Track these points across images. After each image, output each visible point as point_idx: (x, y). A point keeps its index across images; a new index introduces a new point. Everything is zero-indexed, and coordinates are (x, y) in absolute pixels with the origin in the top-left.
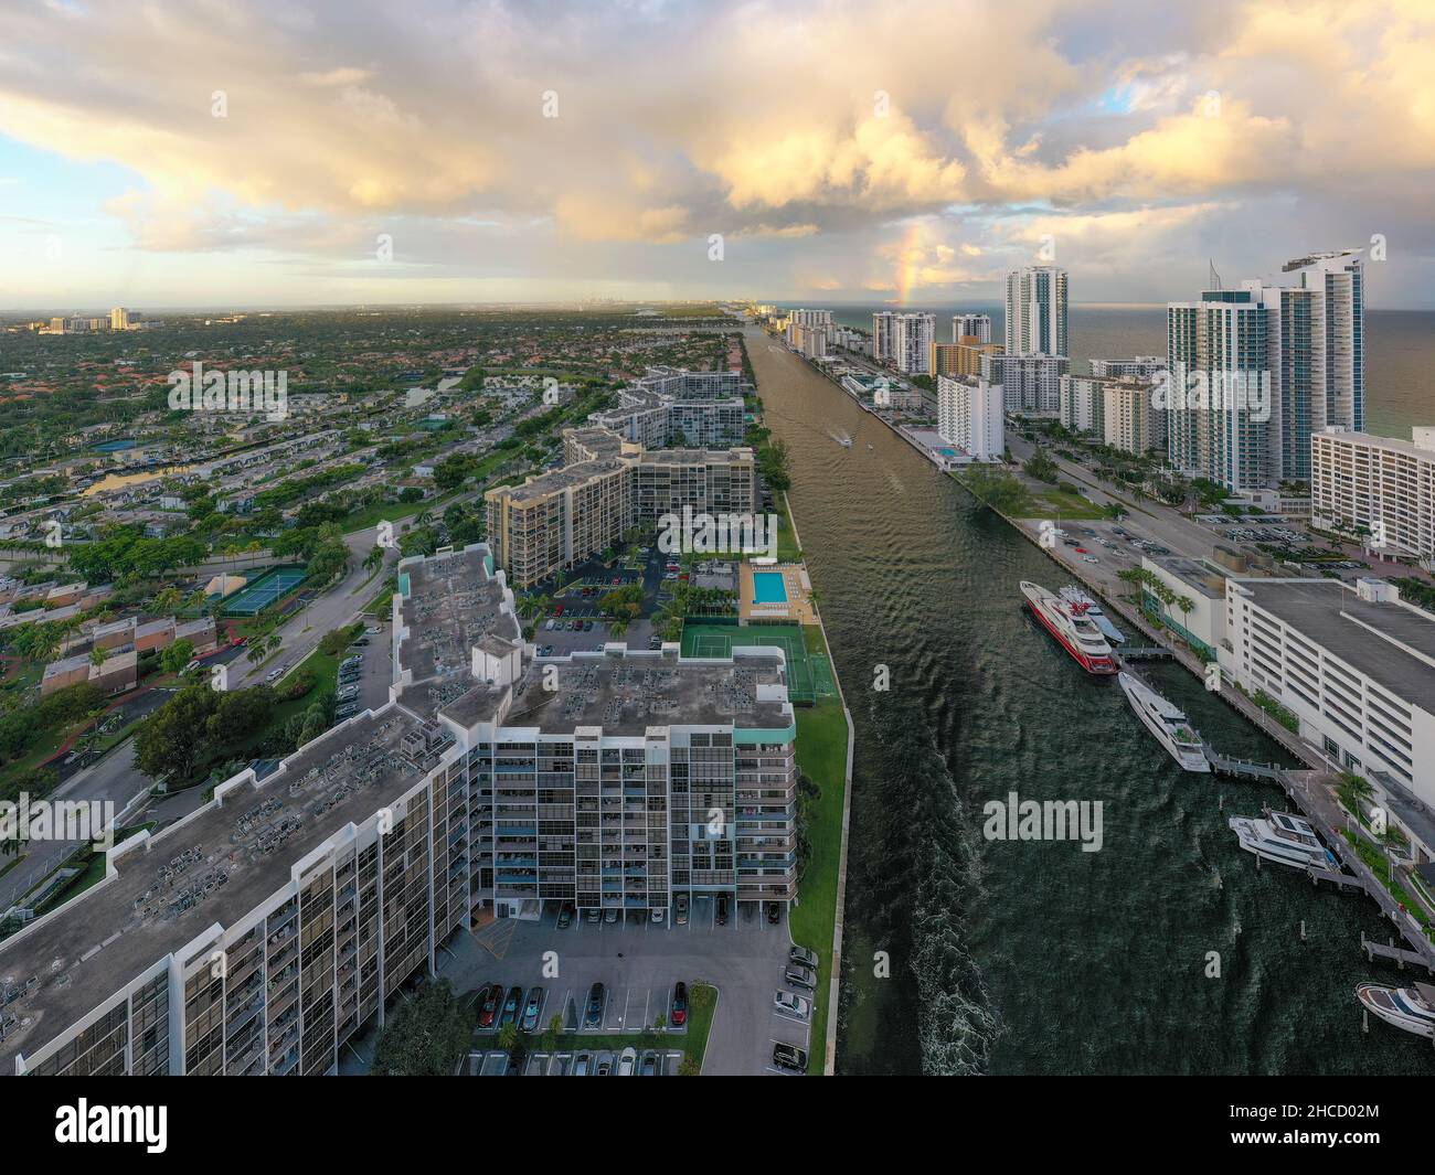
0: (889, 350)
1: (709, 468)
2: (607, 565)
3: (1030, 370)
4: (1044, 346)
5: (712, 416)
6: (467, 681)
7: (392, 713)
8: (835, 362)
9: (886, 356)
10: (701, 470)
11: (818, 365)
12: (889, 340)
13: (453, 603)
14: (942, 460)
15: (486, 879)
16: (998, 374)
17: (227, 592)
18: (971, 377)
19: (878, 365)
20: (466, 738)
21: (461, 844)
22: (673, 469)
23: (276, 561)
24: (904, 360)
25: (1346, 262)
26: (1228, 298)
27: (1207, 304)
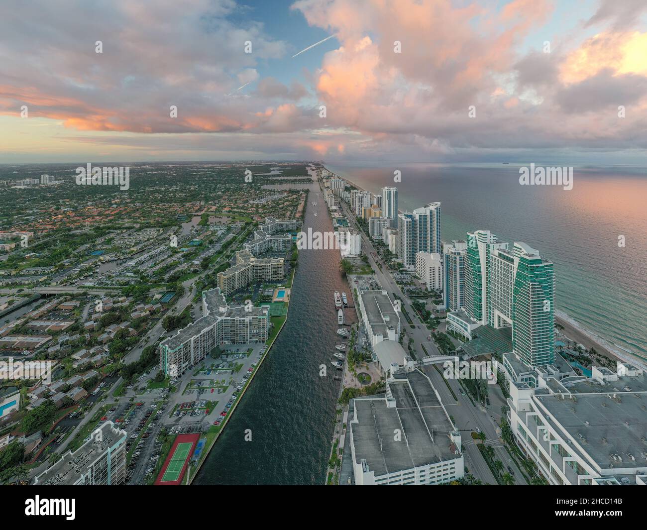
1: (272, 264)
2: (245, 290)
3: (382, 222)
4: (390, 214)
5: (281, 242)
6: (219, 312)
7: (208, 316)
9: (354, 206)
10: (270, 265)
11: (330, 210)
12: (355, 201)
13: (214, 300)
15: (222, 339)
17: (158, 298)
19: (351, 210)
20: (220, 319)
21: (219, 333)
22: (263, 265)
23: (167, 291)
24: (357, 211)
25: (435, 207)
26: (407, 216)
27: (403, 217)
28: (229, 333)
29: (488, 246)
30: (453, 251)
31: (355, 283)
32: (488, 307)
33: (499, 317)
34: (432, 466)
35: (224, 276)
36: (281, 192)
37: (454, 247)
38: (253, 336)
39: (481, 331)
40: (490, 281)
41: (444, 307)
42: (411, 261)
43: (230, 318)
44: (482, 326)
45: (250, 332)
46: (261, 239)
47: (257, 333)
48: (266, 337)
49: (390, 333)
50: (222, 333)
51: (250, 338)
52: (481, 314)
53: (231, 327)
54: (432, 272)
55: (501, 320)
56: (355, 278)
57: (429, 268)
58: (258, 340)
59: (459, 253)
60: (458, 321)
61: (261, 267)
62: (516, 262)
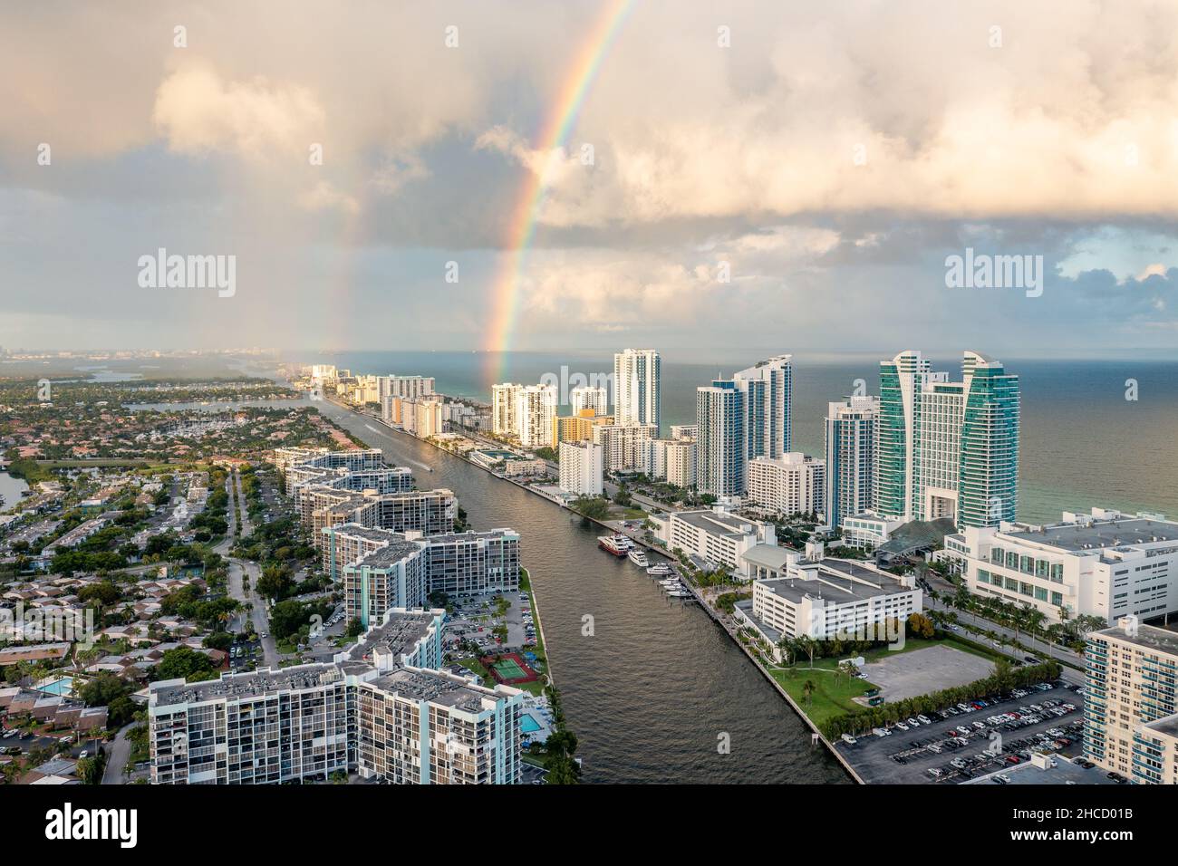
0: (509, 424)
1: (427, 499)
3: (629, 436)
4: (642, 418)
5: (386, 482)
8: (456, 439)
9: (507, 430)
10: (422, 500)
11: (438, 442)
12: (509, 414)
14: (562, 501)
16: (605, 439)
18: (583, 442)
19: (499, 440)
22: (406, 501)
24: (527, 434)
25: (782, 363)
26: (723, 385)
27: (713, 390)
28: (442, 576)
29: (918, 379)
30: (846, 413)
31: (627, 529)
32: (915, 490)
33: (933, 497)
34: (889, 597)
35: (334, 513)
36: (222, 418)
37: (849, 405)
38: (492, 580)
39: (904, 530)
40: (919, 442)
41: (829, 527)
42: (733, 486)
43: (443, 544)
44: (905, 524)
45: (487, 571)
46: (329, 476)
47: (498, 574)
48: (518, 580)
49: (768, 533)
50: (428, 577)
51: (487, 585)
52: (903, 505)
53: (447, 562)
54: (794, 481)
55: (936, 501)
56: (623, 522)
57: (788, 474)
58: (502, 588)
59: (857, 416)
60: (864, 526)
61: (401, 505)
62: (967, 383)
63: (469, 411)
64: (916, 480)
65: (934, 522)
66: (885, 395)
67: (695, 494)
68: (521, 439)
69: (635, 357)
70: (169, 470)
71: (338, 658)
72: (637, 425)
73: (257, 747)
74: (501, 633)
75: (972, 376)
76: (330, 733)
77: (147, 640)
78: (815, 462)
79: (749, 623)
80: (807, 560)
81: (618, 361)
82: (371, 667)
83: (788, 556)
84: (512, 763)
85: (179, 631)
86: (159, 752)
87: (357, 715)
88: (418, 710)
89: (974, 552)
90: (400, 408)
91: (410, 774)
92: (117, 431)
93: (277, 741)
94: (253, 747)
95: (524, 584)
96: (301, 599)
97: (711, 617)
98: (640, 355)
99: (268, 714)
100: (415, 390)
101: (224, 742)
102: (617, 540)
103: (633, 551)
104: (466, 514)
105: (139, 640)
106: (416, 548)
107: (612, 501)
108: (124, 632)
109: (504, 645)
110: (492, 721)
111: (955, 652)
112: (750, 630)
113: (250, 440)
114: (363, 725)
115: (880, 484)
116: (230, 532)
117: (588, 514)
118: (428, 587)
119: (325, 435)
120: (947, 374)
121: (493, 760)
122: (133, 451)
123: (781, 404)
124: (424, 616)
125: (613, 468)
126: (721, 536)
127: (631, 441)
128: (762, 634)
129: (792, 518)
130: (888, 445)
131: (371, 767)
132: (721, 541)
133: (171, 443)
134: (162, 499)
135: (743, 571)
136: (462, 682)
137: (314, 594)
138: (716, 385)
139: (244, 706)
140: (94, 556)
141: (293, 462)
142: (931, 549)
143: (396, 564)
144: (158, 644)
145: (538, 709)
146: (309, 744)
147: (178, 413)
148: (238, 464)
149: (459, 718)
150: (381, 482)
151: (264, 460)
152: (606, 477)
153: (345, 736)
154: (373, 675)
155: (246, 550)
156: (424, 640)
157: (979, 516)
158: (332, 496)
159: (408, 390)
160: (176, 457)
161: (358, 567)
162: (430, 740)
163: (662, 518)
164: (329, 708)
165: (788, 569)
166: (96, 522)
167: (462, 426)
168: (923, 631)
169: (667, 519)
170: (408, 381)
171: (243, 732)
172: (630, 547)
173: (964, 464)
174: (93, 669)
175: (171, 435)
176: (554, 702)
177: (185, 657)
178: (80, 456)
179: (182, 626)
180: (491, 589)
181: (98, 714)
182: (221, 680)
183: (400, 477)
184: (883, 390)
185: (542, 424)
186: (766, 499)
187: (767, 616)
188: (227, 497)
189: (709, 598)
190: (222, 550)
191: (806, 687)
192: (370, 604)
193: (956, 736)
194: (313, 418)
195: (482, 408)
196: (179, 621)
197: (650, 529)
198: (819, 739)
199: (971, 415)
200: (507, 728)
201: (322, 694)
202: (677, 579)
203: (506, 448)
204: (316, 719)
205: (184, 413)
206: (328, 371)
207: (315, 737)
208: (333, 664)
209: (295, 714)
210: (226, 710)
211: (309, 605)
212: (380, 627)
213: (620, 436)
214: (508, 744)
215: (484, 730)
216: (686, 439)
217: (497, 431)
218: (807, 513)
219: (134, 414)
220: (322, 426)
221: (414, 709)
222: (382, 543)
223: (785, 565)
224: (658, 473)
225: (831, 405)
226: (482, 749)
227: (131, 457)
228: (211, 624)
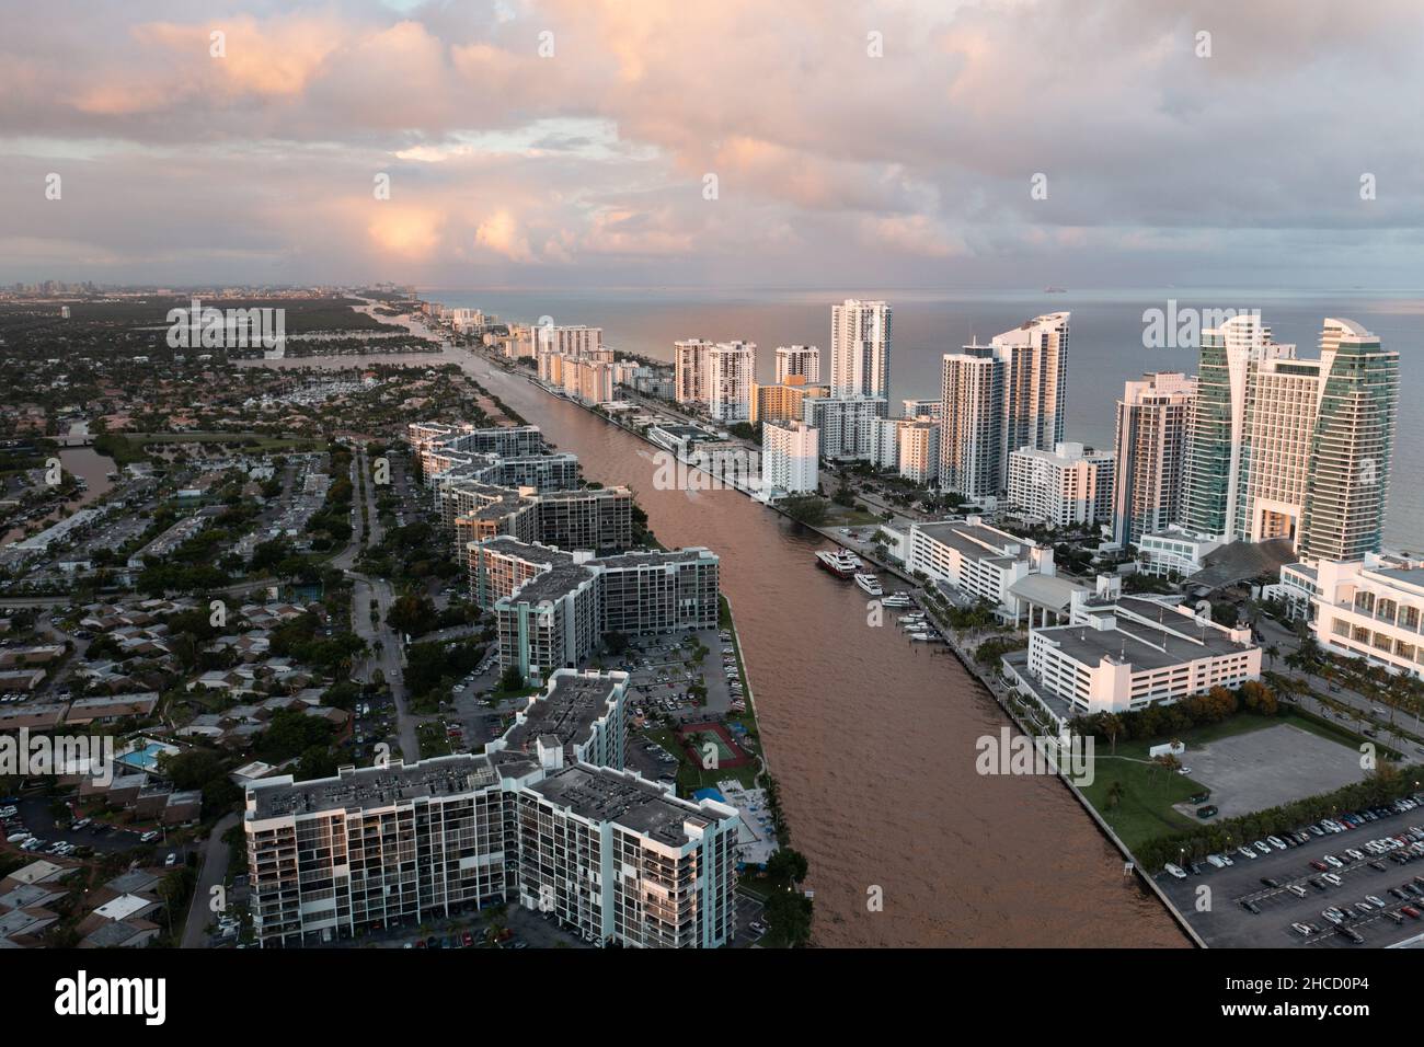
0: (696, 391)
1: (598, 499)
3: (850, 413)
4: (866, 390)
5: (545, 472)
8: (630, 410)
9: (693, 398)
10: (593, 502)
11: (607, 414)
12: (696, 378)
14: (767, 498)
16: (820, 417)
18: (793, 423)
19: (683, 411)
20: (596, 570)
22: (571, 503)
24: (718, 405)
25: (1057, 324)
26: (979, 353)
27: (964, 359)
28: (621, 609)
30: (1149, 396)
31: (852, 539)
32: (1241, 501)
33: (1264, 512)
34: (1216, 659)
35: (483, 521)
36: (346, 377)
37: (1153, 385)
38: (684, 614)
39: (1222, 553)
40: (1250, 438)
41: (1117, 544)
42: (987, 484)
43: (621, 570)
44: (1223, 545)
45: (677, 603)
46: (478, 464)
47: (692, 607)
48: (716, 614)
49: (1043, 557)
50: (602, 611)
51: (677, 621)
52: (1222, 521)
53: (626, 592)
54: (1070, 482)
55: (1268, 516)
56: (846, 531)
57: (1063, 473)
58: (696, 625)
59: (1163, 401)
60: (1168, 546)
61: (566, 508)
62: (1326, 362)
63: (645, 372)
64: (1242, 488)
65: (1263, 545)
66: (1206, 375)
67: (937, 493)
68: (711, 411)
69: (859, 310)
70: (282, 450)
71: (490, 747)
72: (861, 398)
73: (388, 870)
74: (699, 693)
75: (1334, 354)
76: (482, 852)
77: (251, 691)
78: (1099, 455)
79: (1024, 688)
80: (1097, 599)
81: (837, 316)
82: (534, 765)
83: (1074, 593)
84: (725, 904)
85: (290, 680)
86: (260, 877)
87: (517, 829)
88: (598, 834)
89: (1329, 595)
90: (561, 367)
91: (588, 913)
92: (222, 395)
93: (413, 863)
94: (383, 870)
95: (725, 619)
96: (443, 635)
97: (970, 673)
98: (865, 308)
99: (401, 829)
100: (578, 343)
101: (345, 863)
102: (841, 558)
103: (862, 573)
104: (646, 516)
105: (242, 691)
106: (588, 575)
107: (829, 499)
108: (224, 680)
109: (703, 710)
110: (698, 854)
111: (1307, 736)
112: (1027, 699)
113: (381, 409)
114: (525, 841)
115: (1192, 493)
116: (355, 537)
117: (801, 518)
118: (603, 623)
119: (469, 402)
120: (1293, 346)
121: (700, 905)
122: (240, 422)
123: (1053, 377)
124: (602, 681)
125: (830, 454)
126: (981, 561)
127: (852, 419)
128: (1044, 705)
129: (1067, 529)
130: (1207, 442)
131: (537, 896)
132: (980, 567)
133: (285, 412)
134: (271, 490)
135: (1011, 609)
136: (655, 789)
137: (459, 627)
138: (969, 352)
139: (368, 820)
140: (189, 569)
141: (431, 443)
142: (1261, 582)
143: (562, 599)
144: (265, 698)
145: (752, 810)
146: (456, 865)
147: (294, 371)
148: (365, 442)
149: (655, 851)
150: (540, 472)
151: (396, 436)
152: (821, 466)
153: (501, 855)
154: (537, 776)
155: (375, 564)
156: (602, 721)
157: (1331, 542)
158: (480, 495)
159: (570, 343)
160: (291, 430)
161: (514, 603)
162: (615, 871)
163: (898, 530)
164: (480, 820)
165: (1072, 609)
166: (194, 521)
167: (636, 391)
168: (1262, 706)
169: (906, 530)
170: (570, 333)
171: (368, 853)
172: (858, 567)
173: (1313, 471)
174: (184, 732)
175: (285, 401)
176: (773, 802)
177: (298, 724)
178: (177, 428)
179: (295, 673)
180: (682, 626)
181: (189, 801)
182: (339, 777)
183: (563, 467)
184: (1203, 368)
185: (738, 392)
186: (1031, 502)
187: (1047, 678)
188: (351, 487)
189: (968, 645)
190: (344, 563)
191: (1112, 792)
192: (531, 650)
193: (1325, 871)
194: (456, 379)
195: (661, 367)
196: (291, 665)
197: (883, 542)
198: (1134, 869)
199: (1329, 406)
200: (719, 861)
201: (471, 802)
202: (922, 615)
203: (693, 423)
204: (464, 833)
205: (300, 371)
206: (472, 315)
207: (463, 856)
208: (485, 755)
209: (436, 828)
210: (345, 824)
211: (454, 645)
212: (544, 698)
213: (839, 413)
214: (719, 881)
215: (688, 868)
216: (924, 419)
217: (681, 399)
218: (1086, 523)
219: (242, 372)
220: (466, 390)
221: (593, 832)
222: (544, 566)
223: (1069, 605)
224: (888, 461)
225: (1129, 385)
226: (685, 891)
227: (237, 429)
228: (330, 670)
